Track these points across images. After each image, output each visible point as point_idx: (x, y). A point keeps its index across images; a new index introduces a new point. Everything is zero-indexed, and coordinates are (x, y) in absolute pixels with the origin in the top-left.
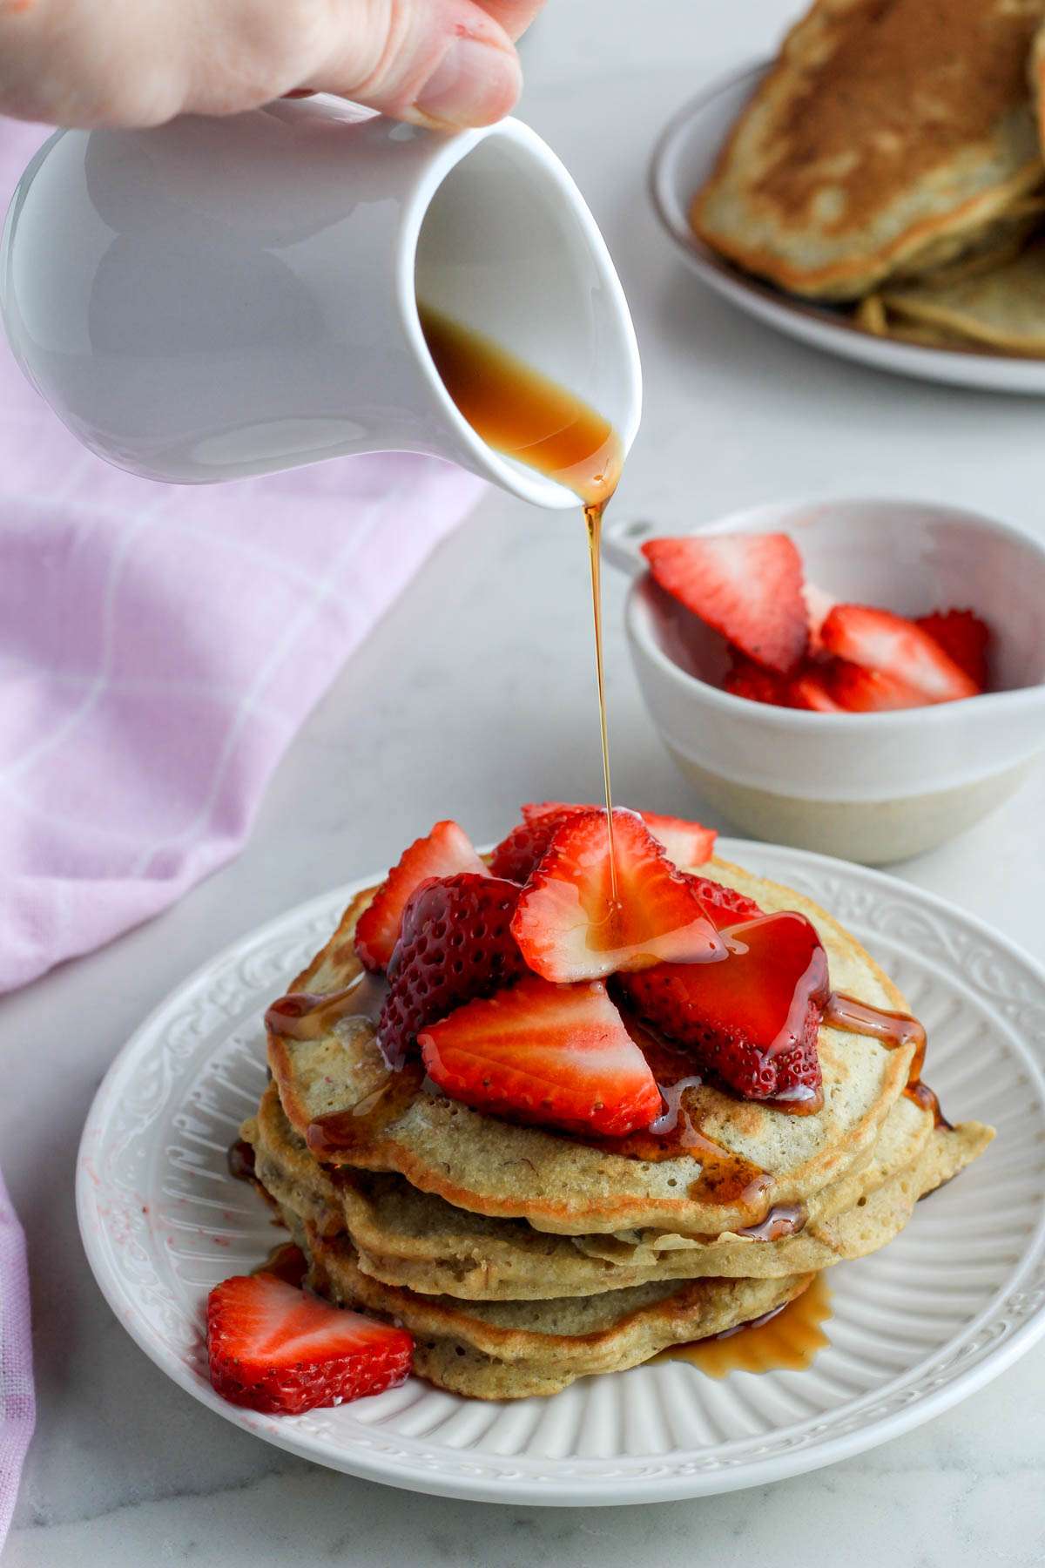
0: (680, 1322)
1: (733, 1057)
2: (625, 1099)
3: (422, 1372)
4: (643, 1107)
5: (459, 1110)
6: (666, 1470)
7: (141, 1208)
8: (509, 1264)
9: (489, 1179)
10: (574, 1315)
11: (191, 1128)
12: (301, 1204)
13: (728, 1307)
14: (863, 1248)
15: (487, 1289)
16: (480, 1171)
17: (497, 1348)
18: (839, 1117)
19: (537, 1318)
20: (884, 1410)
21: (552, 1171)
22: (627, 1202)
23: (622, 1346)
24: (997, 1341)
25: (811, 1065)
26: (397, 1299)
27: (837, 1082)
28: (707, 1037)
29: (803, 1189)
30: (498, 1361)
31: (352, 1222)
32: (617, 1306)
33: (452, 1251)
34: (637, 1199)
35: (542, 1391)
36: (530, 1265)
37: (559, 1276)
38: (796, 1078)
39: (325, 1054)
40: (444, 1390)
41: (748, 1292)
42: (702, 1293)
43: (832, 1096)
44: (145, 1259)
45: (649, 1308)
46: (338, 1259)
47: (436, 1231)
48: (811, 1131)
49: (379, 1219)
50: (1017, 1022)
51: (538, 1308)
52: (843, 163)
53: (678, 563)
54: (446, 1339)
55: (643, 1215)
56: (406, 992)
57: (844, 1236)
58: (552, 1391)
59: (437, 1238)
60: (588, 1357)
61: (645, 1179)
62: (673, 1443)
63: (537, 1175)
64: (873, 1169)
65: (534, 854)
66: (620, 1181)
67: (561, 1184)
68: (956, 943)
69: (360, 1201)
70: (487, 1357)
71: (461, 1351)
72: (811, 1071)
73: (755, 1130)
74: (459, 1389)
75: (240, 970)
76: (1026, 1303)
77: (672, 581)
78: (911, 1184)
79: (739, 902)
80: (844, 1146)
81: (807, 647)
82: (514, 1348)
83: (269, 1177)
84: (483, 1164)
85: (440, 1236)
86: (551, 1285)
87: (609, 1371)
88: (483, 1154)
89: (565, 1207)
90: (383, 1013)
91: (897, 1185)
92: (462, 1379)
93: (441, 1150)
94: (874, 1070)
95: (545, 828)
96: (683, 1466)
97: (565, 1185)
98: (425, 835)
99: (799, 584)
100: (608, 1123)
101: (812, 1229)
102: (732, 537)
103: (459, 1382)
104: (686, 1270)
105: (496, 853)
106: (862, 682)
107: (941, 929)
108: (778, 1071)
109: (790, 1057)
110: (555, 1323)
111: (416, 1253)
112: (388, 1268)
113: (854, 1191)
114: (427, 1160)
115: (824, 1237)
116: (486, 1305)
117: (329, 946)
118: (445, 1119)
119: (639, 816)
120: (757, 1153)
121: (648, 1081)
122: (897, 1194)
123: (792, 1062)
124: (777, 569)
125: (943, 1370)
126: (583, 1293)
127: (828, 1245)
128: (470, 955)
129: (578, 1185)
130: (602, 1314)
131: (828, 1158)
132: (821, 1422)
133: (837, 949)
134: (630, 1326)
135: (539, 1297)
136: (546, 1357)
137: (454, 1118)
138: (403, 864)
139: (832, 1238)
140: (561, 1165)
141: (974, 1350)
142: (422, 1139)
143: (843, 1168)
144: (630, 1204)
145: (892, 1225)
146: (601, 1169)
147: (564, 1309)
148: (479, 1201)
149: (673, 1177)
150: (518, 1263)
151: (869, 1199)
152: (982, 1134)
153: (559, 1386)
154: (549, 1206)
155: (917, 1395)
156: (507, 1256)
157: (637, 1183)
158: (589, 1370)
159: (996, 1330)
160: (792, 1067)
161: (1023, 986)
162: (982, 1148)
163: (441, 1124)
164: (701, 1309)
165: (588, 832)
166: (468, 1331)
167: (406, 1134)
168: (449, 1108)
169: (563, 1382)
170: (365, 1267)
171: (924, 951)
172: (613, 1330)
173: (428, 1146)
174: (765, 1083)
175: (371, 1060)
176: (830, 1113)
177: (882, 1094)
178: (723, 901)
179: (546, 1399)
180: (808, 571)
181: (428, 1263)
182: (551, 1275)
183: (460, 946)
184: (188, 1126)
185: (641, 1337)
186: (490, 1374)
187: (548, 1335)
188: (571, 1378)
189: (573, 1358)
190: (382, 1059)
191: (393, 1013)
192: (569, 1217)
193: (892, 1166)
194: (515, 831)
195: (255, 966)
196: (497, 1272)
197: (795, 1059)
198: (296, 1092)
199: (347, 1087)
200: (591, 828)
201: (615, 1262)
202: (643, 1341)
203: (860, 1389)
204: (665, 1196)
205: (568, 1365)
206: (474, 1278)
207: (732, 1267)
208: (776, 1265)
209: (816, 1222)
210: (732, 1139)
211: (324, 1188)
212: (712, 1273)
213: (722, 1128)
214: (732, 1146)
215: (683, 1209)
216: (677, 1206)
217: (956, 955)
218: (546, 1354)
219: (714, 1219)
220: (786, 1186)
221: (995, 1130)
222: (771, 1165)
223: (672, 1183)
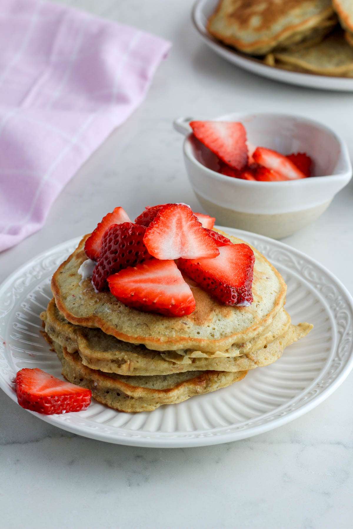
0: (199, 387)
1: (222, 290)
2: (183, 302)
3: (104, 402)
4: (189, 305)
5: (121, 306)
6: (193, 436)
7: (3, 342)
8: (138, 362)
9: (132, 330)
10: (160, 383)
11: (21, 316)
12: (62, 341)
13: (216, 382)
14: (266, 363)
15: (129, 371)
16: (128, 327)
17: (132, 393)
18: (259, 314)
19: (147, 383)
20: (272, 418)
21: (155, 327)
22: (182, 339)
23: (177, 394)
24: (314, 396)
25: (250, 294)
26: (96, 375)
27: (259, 302)
28: (212, 283)
29: (246, 338)
30: (132, 398)
31: (80, 346)
32: (176, 380)
33: (117, 357)
34: (185, 338)
35: (148, 410)
36: (145, 362)
37: (156, 367)
38: (244, 298)
39: (73, 287)
40: (112, 408)
41: (223, 377)
42: (207, 376)
43: (256, 307)
44: (4, 359)
45: (187, 381)
46: (75, 361)
47: (111, 350)
48: (249, 318)
49: (90, 345)
50: (321, 290)
51: (147, 379)
52: (261, 7)
53: (202, 130)
54: (113, 390)
55: (187, 344)
56: (103, 264)
57: (259, 358)
58: (152, 410)
59: (111, 352)
60: (165, 397)
61: (189, 331)
62: (195, 428)
63: (149, 329)
64: (269, 335)
65: (150, 219)
66: (180, 332)
67: (158, 332)
68: (299, 263)
69: (84, 340)
70: (128, 396)
71: (118, 394)
72: (250, 296)
73: (229, 317)
74: (117, 408)
75: (41, 264)
76: (324, 383)
77: (200, 136)
78: (283, 342)
79: (224, 239)
80: (261, 324)
81: (247, 162)
82: (139, 393)
83: (50, 331)
84: (130, 324)
85: (113, 351)
86: (153, 370)
87: (172, 403)
88: (129, 321)
89: (159, 340)
90: (94, 272)
91: (278, 342)
92: (118, 404)
93: (114, 320)
94: (271, 299)
95: (154, 211)
96: (199, 435)
97: (159, 333)
98: (111, 212)
99: (245, 140)
100: (176, 310)
101: (247, 355)
102: (222, 122)
103: (117, 405)
104: (202, 367)
105: (137, 220)
106: (267, 174)
107: (294, 259)
108: (238, 296)
109: (242, 291)
110: (153, 385)
111: (104, 357)
112: (93, 363)
113: (263, 342)
114: (109, 323)
115: (251, 358)
116: (128, 378)
117: (74, 253)
118: (116, 309)
119: (189, 206)
120: (229, 324)
121: (191, 296)
122: (278, 345)
123: (243, 292)
124: (237, 134)
125: (294, 405)
126: (164, 374)
127: (253, 361)
128: (127, 251)
129: (164, 332)
130: (170, 383)
131: (255, 327)
132: (250, 422)
133: (259, 259)
134: (180, 387)
135: (148, 374)
136: (150, 397)
137: (119, 309)
138: (103, 222)
139: (255, 359)
140: (158, 325)
141: (305, 399)
142: (107, 316)
143: (260, 331)
144: (183, 339)
145: (276, 356)
146: (172, 327)
147: (157, 380)
148: (128, 337)
149: (199, 331)
150: (141, 362)
151: (268, 346)
152: (308, 327)
153: (154, 408)
154: (153, 340)
155: (285, 413)
156: (137, 359)
157: (185, 332)
158: (165, 402)
159: (313, 393)
160: (243, 294)
161: (323, 278)
162: (308, 331)
163: (114, 311)
164: (206, 382)
165: (171, 210)
166: (121, 387)
167: (102, 314)
168: (118, 305)
169: (155, 406)
170: (84, 363)
171: (287, 266)
172: (174, 388)
173: (110, 318)
174: (233, 299)
175: (89, 289)
176: (256, 312)
177: (274, 307)
178: (218, 238)
179: (149, 412)
180: (248, 136)
181: (108, 361)
182: (153, 367)
183: (124, 248)
184: (20, 316)
185: (184, 391)
186: (129, 402)
187: (150, 389)
188: (158, 405)
189: (159, 398)
190: (94, 289)
191: (98, 272)
192: (161, 343)
193: (277, 335)
194: (144, 212)
195: (47, 262)
196: (134, 365)
197: (244, 292)
198: (61, 300)
199: (80, 298)
200: (172, 209)
201: (177, 363)
202: (185, 393)
203: (263, 412)
204: (196, 337)
205: (157, 400)
206: (124, 367)
207: (218, 367)
208: (234, 367)
209: (249, 353)
210: (220, 319)
211: (70, 335)
212: (211, 369)
213: (217, 315)
214: (220, 322)
215: (202, 342)
216: (200, 341)
217: (299, 267)
218: (150, 396)
219: (213, 346)
220: (240, 336)
221: (313, 326)
222: (234, 329)
223: (198, 333)
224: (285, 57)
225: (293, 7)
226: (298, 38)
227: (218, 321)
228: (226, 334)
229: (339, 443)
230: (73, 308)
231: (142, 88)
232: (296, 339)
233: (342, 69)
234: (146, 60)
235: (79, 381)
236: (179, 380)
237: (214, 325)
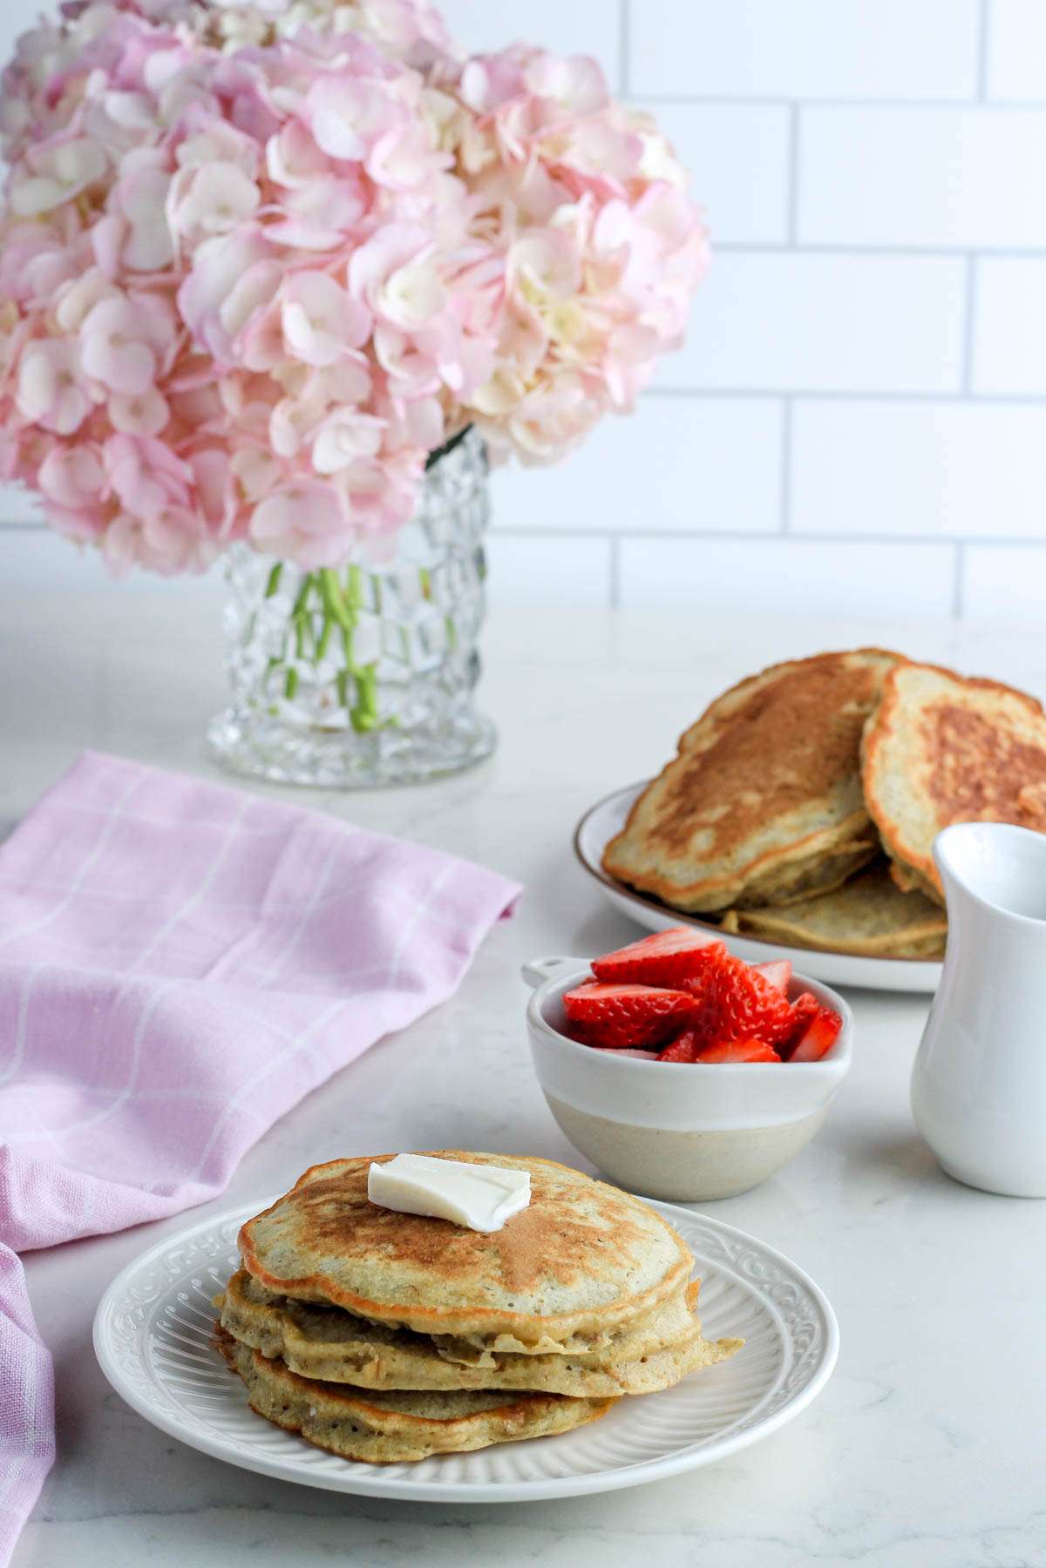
0: (510, 1422)
3: (326, 1443)
8: (394, 1360)
9: (386, 1296)
12: (252, 1338)
13: (544, 1417)
14: (642, 1389)
15: (377, 1379)
17: (381, 1423)
18: (631, 1287)
19: (410, 1409)
21: (429, 1293)
23: (468, 1431)
26: (314, 1391)
27: (632, 1269)
29: (601, 1320)
30: (381, 1434)
31: (287, 1341)
32: (467, 1409)
33: (355, 1350)
34: (485, 1309)
35: (410, 1458)
36: (408, 1362)
37: (427, 1373)
41: (559, 1410)
42: (527, 1403)
43: (626, 1276)
45: (488, 1410)
46: (275, 1370)
48: (610, 1290)
49: (306, 1334)
50: (770, 1293)
52: (718, 812)
54: (346, 1420)
55: (488, 1321)
57: (629, 1377)
58: (418, 1460)
59: (345, 1342)
60: (443, 1433)
61: (493, 1301)
63: (418, 1295)
64: (651, 1334)
66: (476, 1300)
67: (434, 1300)
68: (733, 1248)
69: (294, 1326)
70: (372, 1431)
71: (355, 1428)
74: (351, 1454)
78: (681, 1360)
80: (632, 1302)
82: (393, 1423)
83: (231, 1323)
85: (348, 1341)
86: (423, 1379)
87: (457, 1451)
89: (435, 1311)
91: (671, 1357)
92: (354, 1447)
94: (659, 1269)
101: (607, 1368)
103: (351, 1450)
104: (516, 1382)
107: (724, 1243)
110: (423, 1410)
111: (330, 1354)
112: (309, 1367)
113: (639, 1349)
115: (614, 1375)
116: (375, 1393)
120: (572, 1297)
122: (670, 1363)
126: (444, 1388)
127: (618, 1380)
129: (446, 1300)
131: (621, 1305)
134: (474, 1419)
136: (414, 1432)
139: (620, 1376)
140: (435, 1290)
142: (341, 1274)
143: (630, 1316)
144: (480, 1312)
147: (430, 1400)
148: (375, 1307)
149: (512, 1301)
150: (401, 1359)
151: (650, 1358)
152: (736, 1344)
153: (421, 1456)
154: (424, 1311)
156: (393, 1354)
157: (486, 1302)
158: (443, 1446)
162: (735, 1351)
164: (525, 1416)
166: (361, 1413)
169: (424, 1452)
170: (293, 1367)
172: (463, 1420)
177: (665, 1282)
179: (412, 1464)
181: (338, 1361)
185: (481, 1429)
186: (374, 1443)
187: (417, 1417)
188: (431, 1451)
189: (432, 1433)
192: (438, 1318)
193: (668, 1341)
196: (387, 1366)
198: (257, 1258)
201: (469, 1365)
202: (483, 1432)
204: (505, 1311)
205: (429, 1439)
206: (369, 1369)
207: (548, 1384)
208: (579, 1388)
209: (610, 1363)
210: (555, 1287)
211: (269, 1322)
212: (535, 1387)
213: (549, 1280)
214: (555, 1292)
215: (517, 1319)
216: (513, 1316)
217: (732, 1257)
218: (415, 1429)
219: (537, 1327)
220: (589, 1316)
221: (744, 1341)
222: (580, 1305)
223: (511, 1305)
224: (760, 918)
225: (781, 812)
226: (792, 875)
227: (549, 1290)
228: (563, 1311)
229: (774, 1539)
230: (277, 1268)
231: (454, 970)
232: (709, 1363)
233: (883, 940)
234: (468, 916)
235: (281, 1409)
236: (472, 1410)
237: (542, 1294)
